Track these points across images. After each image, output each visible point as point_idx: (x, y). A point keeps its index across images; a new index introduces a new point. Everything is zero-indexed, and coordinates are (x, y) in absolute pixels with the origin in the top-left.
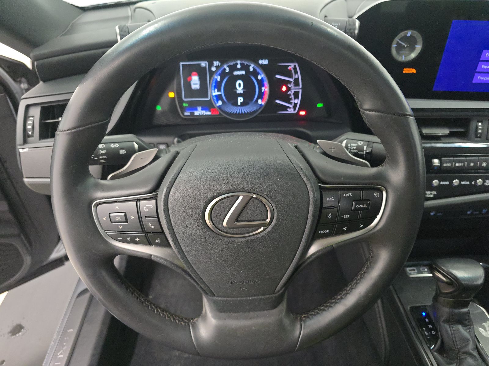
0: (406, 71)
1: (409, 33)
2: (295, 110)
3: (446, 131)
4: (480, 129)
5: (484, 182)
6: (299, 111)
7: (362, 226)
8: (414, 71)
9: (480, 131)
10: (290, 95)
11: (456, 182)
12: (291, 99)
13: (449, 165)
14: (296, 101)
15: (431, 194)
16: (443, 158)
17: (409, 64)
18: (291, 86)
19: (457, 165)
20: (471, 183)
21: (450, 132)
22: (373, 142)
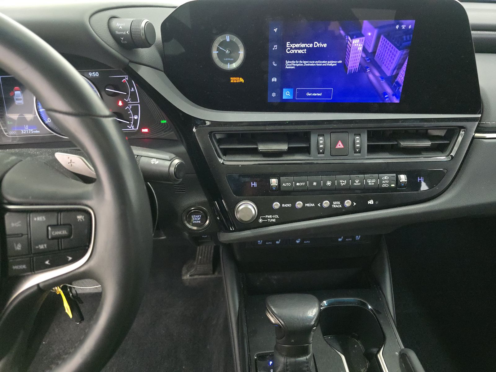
0: (233, 80)
1: (228, 38)
2: (135, 127)
3: (284, 147)
4: (321, 144)
5: (331, 203)
6: (141, 128)
7: (70, 258)
8: (242, 80)
9: (321, 146)
10: (128, 110)
11: (299, 204)
12: (130, 115)
13: (289, 184)
14: (136, 117)
15: (273, 218)
16: (281, 178)
17: (235, 73)
18: (128, 100)
19: (298, 184)
20: (316, 205)
21: (288, 148)
22: (142, 156)
